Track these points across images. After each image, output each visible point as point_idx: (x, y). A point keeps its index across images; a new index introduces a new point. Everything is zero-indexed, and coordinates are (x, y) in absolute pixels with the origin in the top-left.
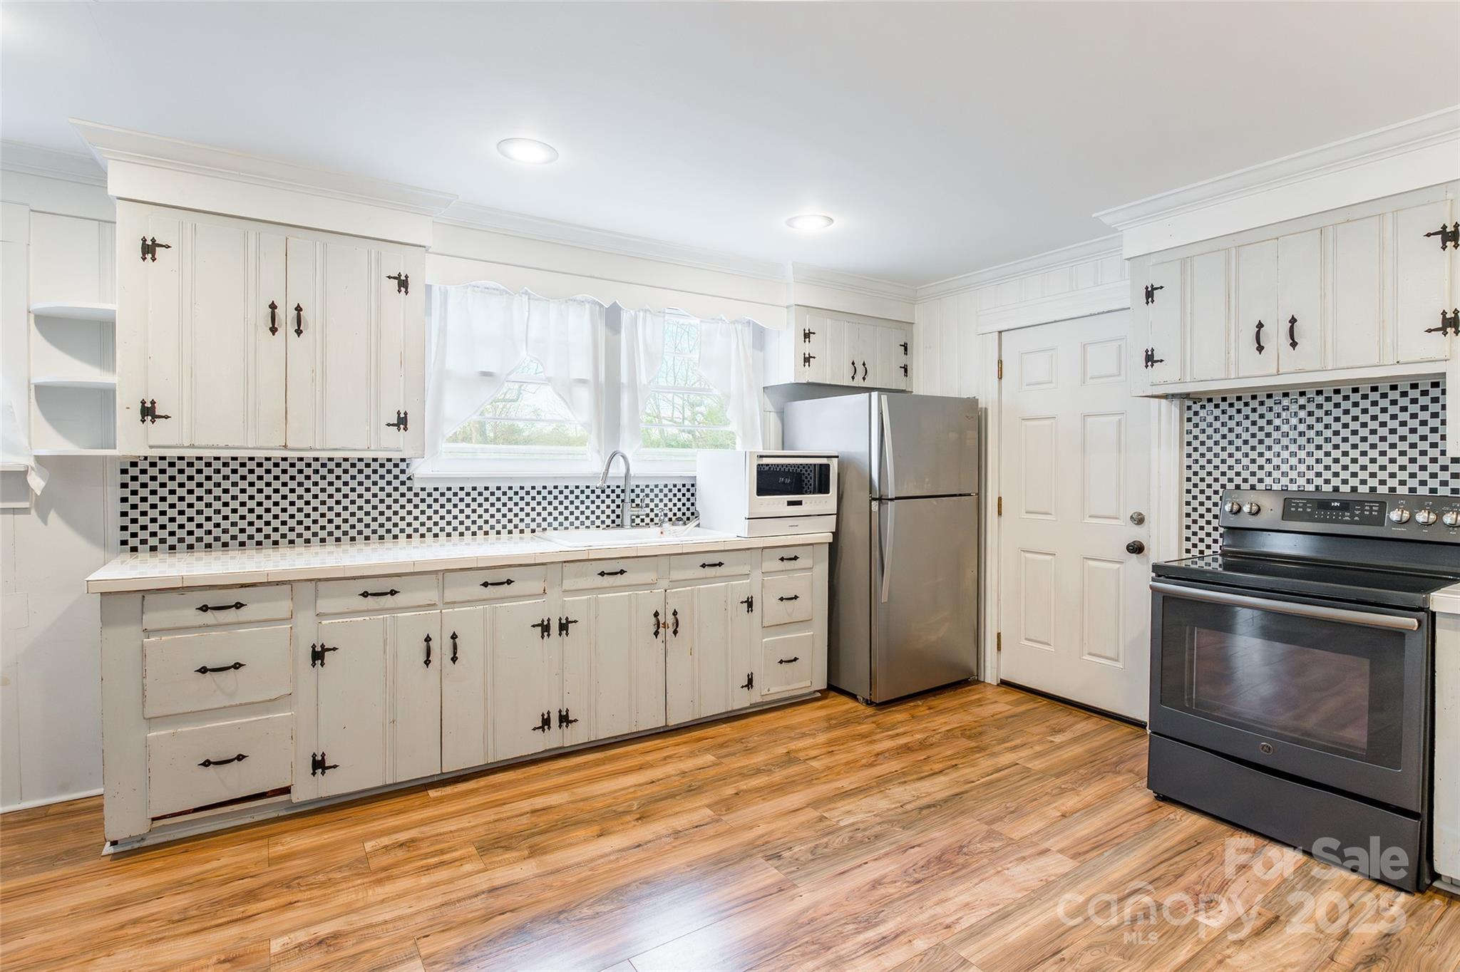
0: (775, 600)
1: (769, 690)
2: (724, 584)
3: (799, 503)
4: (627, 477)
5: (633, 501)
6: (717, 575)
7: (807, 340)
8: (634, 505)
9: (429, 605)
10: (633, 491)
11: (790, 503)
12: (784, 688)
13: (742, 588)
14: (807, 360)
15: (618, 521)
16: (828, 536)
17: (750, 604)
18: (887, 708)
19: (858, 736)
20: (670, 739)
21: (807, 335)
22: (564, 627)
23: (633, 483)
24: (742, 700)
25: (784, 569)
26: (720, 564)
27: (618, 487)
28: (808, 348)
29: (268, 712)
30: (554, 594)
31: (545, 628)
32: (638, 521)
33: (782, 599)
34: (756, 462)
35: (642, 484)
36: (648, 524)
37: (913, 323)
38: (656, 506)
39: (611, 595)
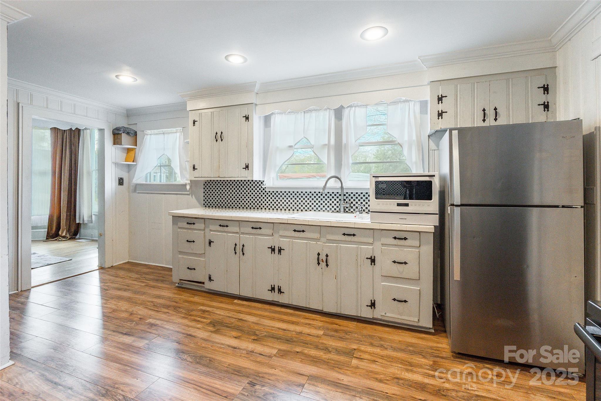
0: (390, 262)
1: (385, 314)
2: (356, 246)
3: (407, 205)
4: (342, 187)
5: (345, 200)
6: (352, 240)
7: (440, 102)
8: (345, 202)
9: (236, 232)
10: (345, 195)
11: (399, 205)
12: (396, 316)
13: (367, 250)
14: (440, 114)
15: (337, 209)
16: (431, 228)
17: (373, 260)
18: (461, 358)
19: (409, 363)
20: (325, 318)
21: (440, 99)
22: (280, 250)
23: (345, 191)
24: (367, 313)
25: (396, 244)
26: (354, 235)
27: (338, 193)
28: (441, 107)
29: (199, 257)
30: (276, 236)
31: (273, 250)
32: (347, 210)
33: (394, 262)
34: (374, 180)
35: (350, 192)
36: (352, 212)
37: (556, 67)
38: (357, 203)
39: (298, 241)
